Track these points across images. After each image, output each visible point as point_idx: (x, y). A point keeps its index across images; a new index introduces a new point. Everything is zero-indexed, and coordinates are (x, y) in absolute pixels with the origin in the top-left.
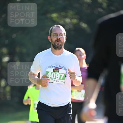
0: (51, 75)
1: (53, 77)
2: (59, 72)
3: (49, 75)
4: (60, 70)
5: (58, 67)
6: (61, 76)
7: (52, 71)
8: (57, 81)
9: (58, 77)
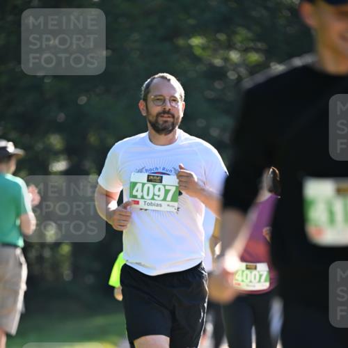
0: (142, 191)
1: (148, 195)
2: (161, 182)
3: (137, 191)
4: (165, 177)
5: (161, 170)
6: (167, 192)
7: (145, 181)
8: (158, 205)
9: (159, 196)
